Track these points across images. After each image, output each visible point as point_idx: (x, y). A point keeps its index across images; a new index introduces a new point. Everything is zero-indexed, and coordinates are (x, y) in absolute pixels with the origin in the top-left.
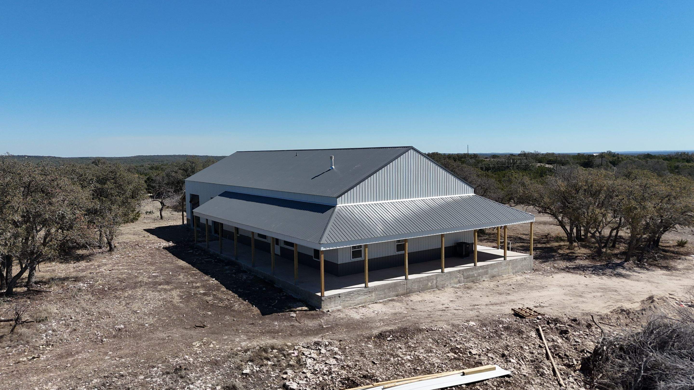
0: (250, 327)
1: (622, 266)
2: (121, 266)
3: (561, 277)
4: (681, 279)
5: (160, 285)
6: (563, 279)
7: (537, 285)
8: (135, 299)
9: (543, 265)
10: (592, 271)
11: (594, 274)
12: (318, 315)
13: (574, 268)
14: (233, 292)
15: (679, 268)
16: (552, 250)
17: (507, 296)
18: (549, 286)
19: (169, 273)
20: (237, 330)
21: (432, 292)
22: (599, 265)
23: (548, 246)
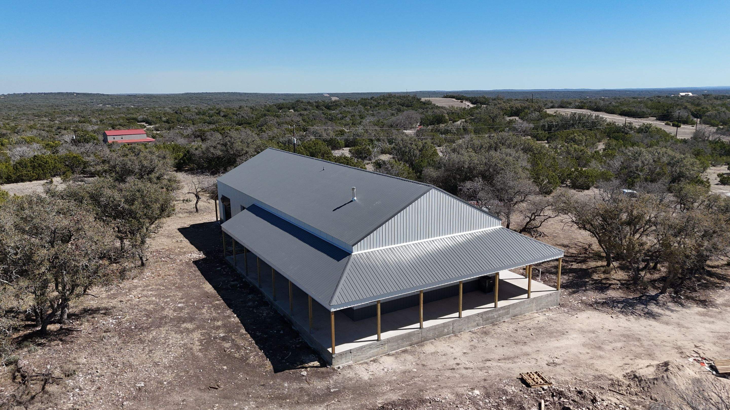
0: (260, 390)
1: (656, 301)
2: (150, 290)
3: (586, 318)
4: (715, 321)
5: (184, 322)
6: (588, 321)
7: (558, 329)
8: (158, 343)
9: (571, 299)
10: (622, 309)
11: (623, 312)
12: (328, 373)
13: (603, 304)
14: (252, 336)
15: (717, 304)
16: (586, 273)
17: (522, 347)
18: (569, 331)
19: (194, 303)
20: (248, 393)
21: (447, 339)
22: (631, 297)
23: (584, 267)
